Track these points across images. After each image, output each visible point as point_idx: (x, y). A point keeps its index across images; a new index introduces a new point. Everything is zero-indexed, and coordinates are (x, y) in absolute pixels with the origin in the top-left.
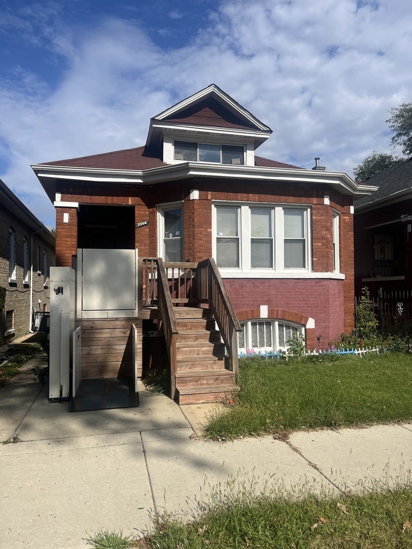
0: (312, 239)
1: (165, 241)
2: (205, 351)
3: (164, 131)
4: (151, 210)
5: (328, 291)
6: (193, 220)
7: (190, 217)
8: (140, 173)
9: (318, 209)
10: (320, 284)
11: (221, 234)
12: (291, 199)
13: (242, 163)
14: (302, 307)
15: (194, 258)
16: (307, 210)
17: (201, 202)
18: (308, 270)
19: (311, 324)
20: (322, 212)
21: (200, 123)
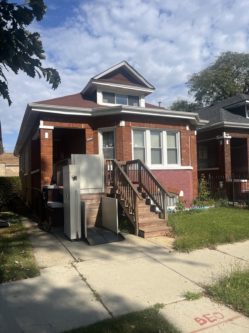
0: (181, 148)
1: (103, 149)
2: (146, 210)
3: (97, 86)
4: (95, 131)
5: (189, 176)
6: (122, 138)
7: (120, 136)
8: (90, 110)
9: (184, 132)
10: (185, 172)
11: (136, 145)
12: (171, 127)
13: (139, 106)
14: (177, 185)
15: (123, 159)
16: (178, 133)
17: (126, 128)
18: (179, 165)
19: (182, 194)
20: (185, 134)
21: (117, 82)
